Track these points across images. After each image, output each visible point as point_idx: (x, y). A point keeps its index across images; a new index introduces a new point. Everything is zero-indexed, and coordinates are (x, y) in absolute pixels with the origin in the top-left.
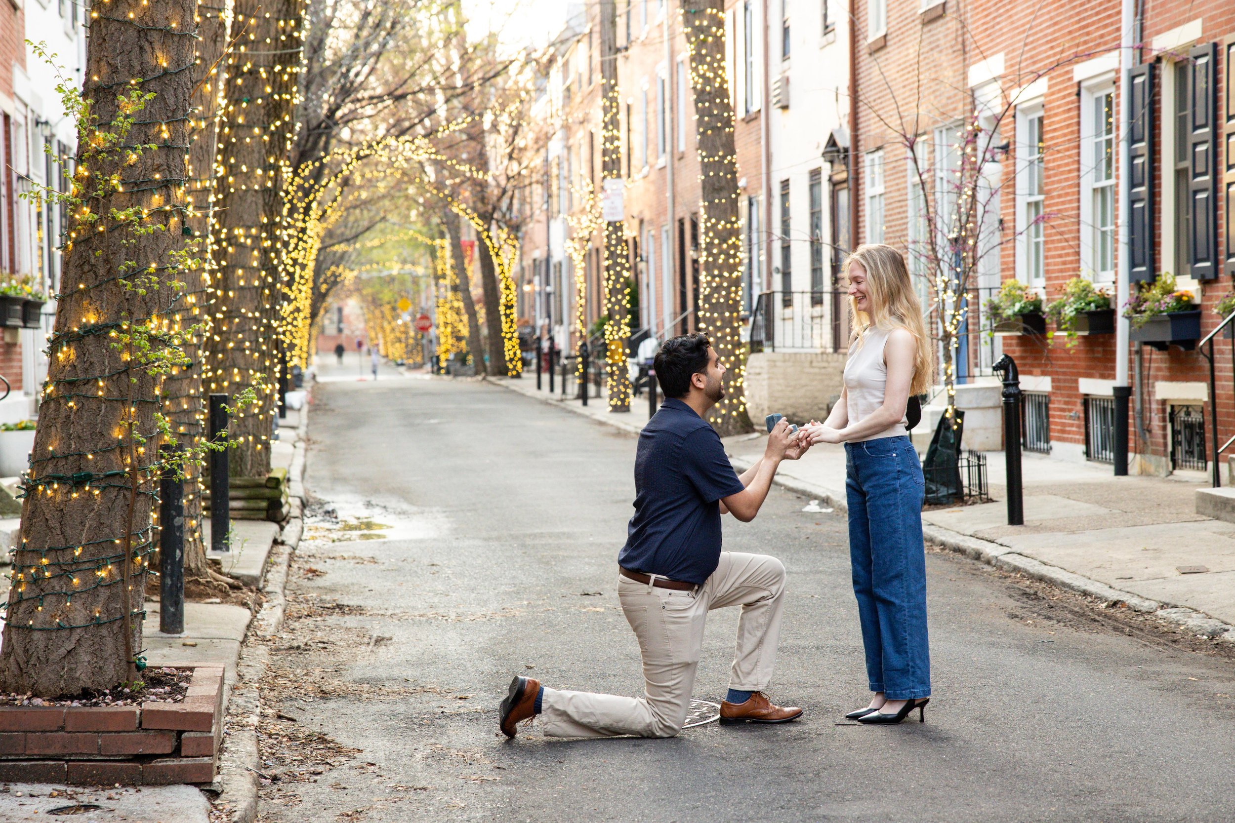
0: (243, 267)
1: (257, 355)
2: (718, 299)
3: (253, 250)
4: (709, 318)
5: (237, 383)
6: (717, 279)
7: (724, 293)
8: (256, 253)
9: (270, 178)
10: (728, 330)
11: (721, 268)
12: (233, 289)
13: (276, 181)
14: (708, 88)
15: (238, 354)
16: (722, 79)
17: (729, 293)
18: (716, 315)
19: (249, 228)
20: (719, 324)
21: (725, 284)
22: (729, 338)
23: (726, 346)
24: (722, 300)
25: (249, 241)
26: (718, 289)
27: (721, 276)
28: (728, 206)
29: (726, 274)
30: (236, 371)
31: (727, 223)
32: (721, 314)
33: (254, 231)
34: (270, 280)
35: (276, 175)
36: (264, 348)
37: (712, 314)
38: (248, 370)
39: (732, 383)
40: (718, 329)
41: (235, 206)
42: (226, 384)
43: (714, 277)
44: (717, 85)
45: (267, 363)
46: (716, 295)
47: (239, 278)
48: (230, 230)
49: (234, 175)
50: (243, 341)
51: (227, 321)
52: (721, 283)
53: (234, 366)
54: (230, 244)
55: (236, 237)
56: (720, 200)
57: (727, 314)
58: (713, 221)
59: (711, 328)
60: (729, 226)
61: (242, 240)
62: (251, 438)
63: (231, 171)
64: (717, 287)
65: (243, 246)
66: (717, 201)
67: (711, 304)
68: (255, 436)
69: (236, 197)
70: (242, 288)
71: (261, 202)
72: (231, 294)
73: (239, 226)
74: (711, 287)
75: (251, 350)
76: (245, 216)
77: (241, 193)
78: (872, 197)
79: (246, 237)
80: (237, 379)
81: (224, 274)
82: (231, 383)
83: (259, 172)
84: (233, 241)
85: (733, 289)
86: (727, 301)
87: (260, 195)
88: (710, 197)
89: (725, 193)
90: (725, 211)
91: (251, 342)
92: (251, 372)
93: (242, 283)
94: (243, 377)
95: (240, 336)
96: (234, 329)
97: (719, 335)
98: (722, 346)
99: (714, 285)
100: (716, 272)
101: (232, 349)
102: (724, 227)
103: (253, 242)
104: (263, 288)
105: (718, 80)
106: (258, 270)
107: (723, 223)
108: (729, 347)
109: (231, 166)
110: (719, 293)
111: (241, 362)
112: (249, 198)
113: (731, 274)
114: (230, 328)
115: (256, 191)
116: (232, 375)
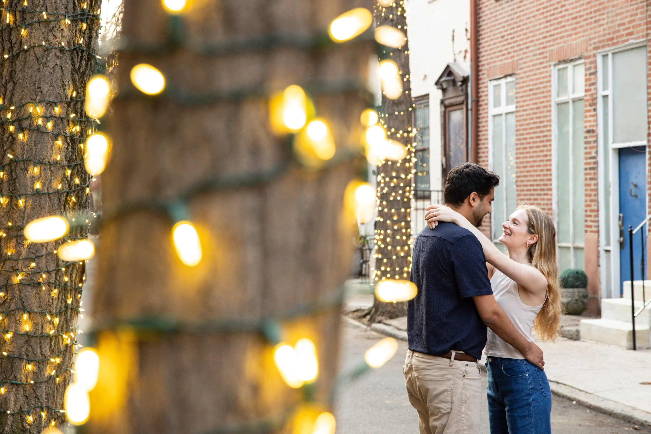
0: (40, 163)
1: (55, 292)
2: (395, 197)
3: (56, 137)
4: (386, 214)
5: (27, 334)
6: (395, 180)
7: (400, 192)
8: (59, 143)
9: (82, 33)
10: (403, 224)
11: (398, 171)
12: (26, 195)
13: (90, 37)
14: (391, 16)
15: (30, 292)
16: (403, 9)
17: (404, 192)
18: (393, 211)
19: (51, 104)
20: (395, 218)
21: (402, 185)
22: (404, 231)
23: (401, 237)
24: (399, 198)
25: (50, 125)
26: (395, 189)
27: (398, 177)
28: (405, 118)
29: (403, 176)
30: (25, 316)
31: (404, 132)
32: (398, 210)
33: (57, 110)
34: (77, 181)
35: (90, 29)
36: (66, 279)
37: (390, 210)
38: (43, 314)
39: (406, 269)
40: (394, 222)
41: (29, 72)
42: (9, 336)
43: (392, 178)
44: (399, 13)
45: (69, 301)
46: (393, 194)
47: (33, 178)
48: (21, 107)
49: (29, 26)
50: (37, 272)
51: (13, 243)
52: (399, 184)
53: (24, 310)
54: (22, 129)
55: (30, 117)
56: (399, 112)
57: (403, 210)
58: (393, 130)
59: (388, 222)
60: (405, 135)
61: (40, 122)
62: (43, 414)
63: (24, 19)
64: (394, 187)
65: (39, 131)
66: (396, 113)
67: (388, 201)
68: (49, 409)
69: (31, 58)
70: (38, 193)
71: (68, 67)
72: (21, 202)
73: (33, 101)
74: (389, 187)
75: (49, 284)
76: (45, 88)
77: (39, 52)
78: (494, 116)
79: (46, 118)
80: (27, 327)
81: (10, 173)
82: (17, 335)
83: (68, 21)
84: (25, 124)
85: (408, 188)
86: (402, 199)
87: (67, 56)
88: (390, 111)
89: (403, 107)
90: (403, 122)
91: (48, 272)
92: (49, 317)
93: (38, 186)
94: (36, 324)
95: (33, 265)
96: (24, 253)
97: (396, 227)
98: (398, 237)
99: (392, 185)
100: (394, 174)
101: (21, 283)
102: (402, 135)
103: (55, 126)
104: (68, 194)
105: (400, 9)
106: (63, 167)
107: (401, 132)
108: (404, 238)
109: (23, 12)
110: (396, 192)
111: (34, 303)
112: (52, 61)
113: (406, 175)
114: (19, 253)
115: (62, 50)
116: (18, 323)
